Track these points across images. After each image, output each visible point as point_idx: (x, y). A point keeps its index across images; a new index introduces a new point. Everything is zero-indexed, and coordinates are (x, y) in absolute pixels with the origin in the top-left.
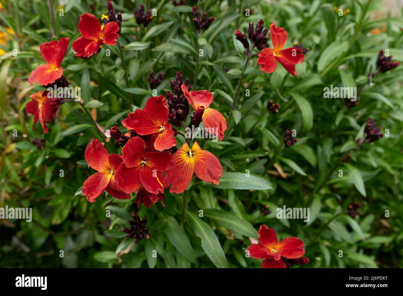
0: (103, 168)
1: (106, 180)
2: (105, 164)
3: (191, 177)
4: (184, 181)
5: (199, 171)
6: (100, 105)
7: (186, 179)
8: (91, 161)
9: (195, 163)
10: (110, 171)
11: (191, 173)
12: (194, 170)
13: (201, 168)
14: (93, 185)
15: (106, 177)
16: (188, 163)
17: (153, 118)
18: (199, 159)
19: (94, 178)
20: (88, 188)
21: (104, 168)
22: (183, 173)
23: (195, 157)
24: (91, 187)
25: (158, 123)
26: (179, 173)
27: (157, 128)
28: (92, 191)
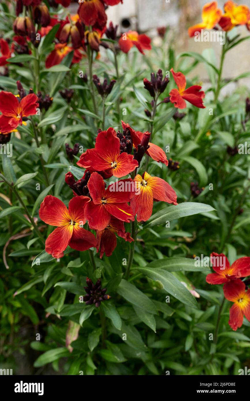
0: (61, 221)
1: (69, 231)
2: (64, 217)
3: (152, 203)
4: (146, 209)
5: (158, 195)
6: (34, 175)
7: (148, 207)
8: (47, 219)
9: (152, 190)
10: (69, 223)
11: (151, 200)
12: (153, 197)
13: (159, 192)
14: (55, 242)
15: (68, 229)
16: (146, 192)
17: (103, 156)
18: (155, 185)
19: (55, 235)
20: (50, 246)
21: (64, 221)
22: (143, 202)
23: (150, 184)
24: (53, 244)
25: (109, 159)
26: (140, 202)
27: (109, 165)
28: (55, 248)
